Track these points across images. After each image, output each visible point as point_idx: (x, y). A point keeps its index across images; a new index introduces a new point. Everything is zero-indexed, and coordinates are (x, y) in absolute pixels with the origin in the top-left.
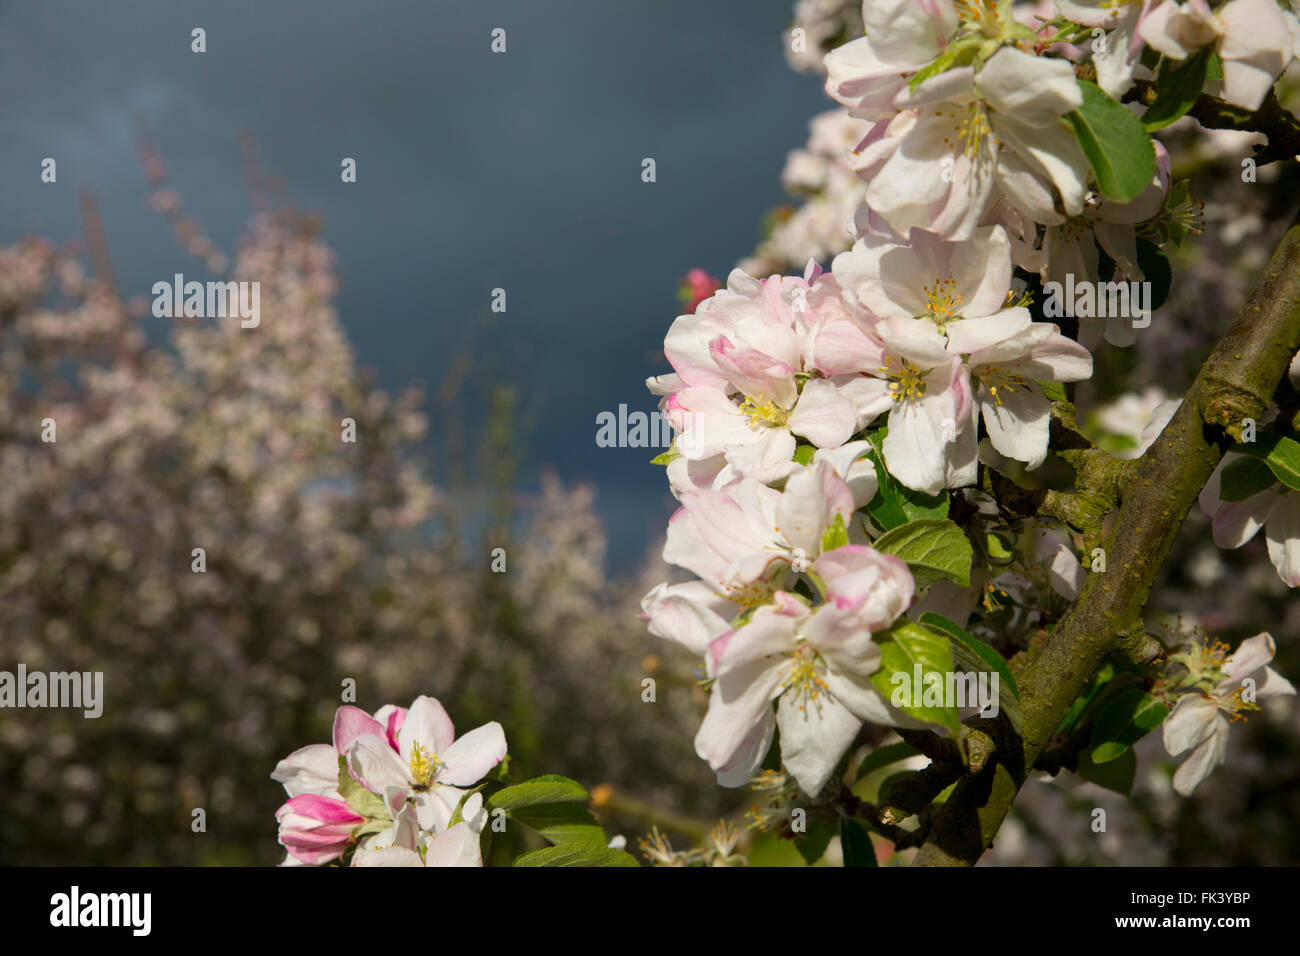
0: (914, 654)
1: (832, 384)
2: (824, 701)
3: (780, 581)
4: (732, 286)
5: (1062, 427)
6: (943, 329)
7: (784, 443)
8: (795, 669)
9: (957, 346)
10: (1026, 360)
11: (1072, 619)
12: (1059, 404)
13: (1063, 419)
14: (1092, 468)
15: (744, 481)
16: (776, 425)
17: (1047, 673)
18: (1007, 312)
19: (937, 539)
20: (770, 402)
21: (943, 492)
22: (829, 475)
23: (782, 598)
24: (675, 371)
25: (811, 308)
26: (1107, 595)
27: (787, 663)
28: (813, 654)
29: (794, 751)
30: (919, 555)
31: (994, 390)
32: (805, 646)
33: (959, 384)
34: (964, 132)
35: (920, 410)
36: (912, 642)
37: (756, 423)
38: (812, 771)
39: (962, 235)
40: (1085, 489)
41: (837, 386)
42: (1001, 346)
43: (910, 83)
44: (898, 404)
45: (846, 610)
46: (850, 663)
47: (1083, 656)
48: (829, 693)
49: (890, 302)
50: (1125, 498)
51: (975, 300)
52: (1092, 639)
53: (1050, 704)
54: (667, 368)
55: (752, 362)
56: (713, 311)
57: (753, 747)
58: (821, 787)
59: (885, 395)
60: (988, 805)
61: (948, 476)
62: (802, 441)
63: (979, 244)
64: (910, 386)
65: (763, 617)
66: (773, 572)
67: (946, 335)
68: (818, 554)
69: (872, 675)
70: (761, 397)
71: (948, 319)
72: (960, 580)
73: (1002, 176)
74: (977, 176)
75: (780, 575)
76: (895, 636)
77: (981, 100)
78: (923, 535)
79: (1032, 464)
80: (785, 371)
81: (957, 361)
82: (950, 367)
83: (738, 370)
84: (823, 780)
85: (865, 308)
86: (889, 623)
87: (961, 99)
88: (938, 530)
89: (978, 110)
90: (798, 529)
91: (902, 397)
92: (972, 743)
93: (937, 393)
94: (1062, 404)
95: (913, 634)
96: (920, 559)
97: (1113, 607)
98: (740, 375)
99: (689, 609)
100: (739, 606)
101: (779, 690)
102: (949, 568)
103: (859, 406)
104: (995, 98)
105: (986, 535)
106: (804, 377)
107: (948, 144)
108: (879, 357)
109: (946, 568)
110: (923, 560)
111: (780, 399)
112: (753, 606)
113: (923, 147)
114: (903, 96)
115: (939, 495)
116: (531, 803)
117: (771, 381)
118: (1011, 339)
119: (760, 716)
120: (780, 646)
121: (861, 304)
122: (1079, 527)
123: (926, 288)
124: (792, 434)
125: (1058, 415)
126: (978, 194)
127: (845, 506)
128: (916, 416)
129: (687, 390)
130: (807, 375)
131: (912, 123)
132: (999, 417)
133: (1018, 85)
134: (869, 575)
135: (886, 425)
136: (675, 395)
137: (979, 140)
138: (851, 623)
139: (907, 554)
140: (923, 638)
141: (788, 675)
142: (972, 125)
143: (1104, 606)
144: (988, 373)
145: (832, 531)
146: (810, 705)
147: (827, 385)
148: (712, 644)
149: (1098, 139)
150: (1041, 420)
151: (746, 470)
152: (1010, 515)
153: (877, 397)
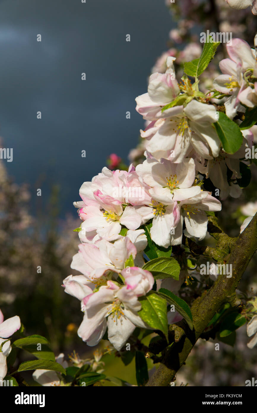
0: (153, 304)
1: (134, 208)
2: (123, 318)
3: (110, 277)
4: (103, 172)
5: (213, 225)
6: (172, 191)
7: (117, 227)
8: (113, 307)
9: (176, 198)
10: (200, 203)
11: (212, 291)
12: (212, 217)
13: (213, 222)
14: (221, 240)
15: (102, 240)
16: (116, 221)
17: (203, 309)
18: (194, 187)
19: (168, 263)
20: (113, 213)
21: (170, 247)
22: (128, 242)
23: (110, 283)
24: (83, 200)
25: (128, 182)
26: (224, 283)
27: (111, 305)
28: (120, 302)
29: (112, 335)
30: (161, 269)
31: (188, 213)
32: (117, 299)
33: (176, 211)
34: (180, 127)
35: (163, 219)
36: (153, 300)
37: (108, 220)
38: (118, 342)
39: (178, 161)
40: (219, 247)
41: (136, 209)
42: (190, 199)
43: (162, 110)
44: (156, 216)
45: (130, 289)
46: (131, 307)
47: (215, 304)
48: (125, 316)
49: (155, 182)
50: (232, 251)
51: (183, 183)
52: (218, 298)
53: (204, 319)
54: (80, 199)
55: (107, 199)
56: (96, 181)
57: (99, 333)
58: (122, 347)
59: (152, 213)
60: (182, 352)
61: (172, 241)
62: (123, 227)
63: (185, 164)
64: (160, 211)
65: (103, 289)
66: (108, 273)
67: (173, 194)
68: (124, 268)
69: (139, 311)
70: (110, 211)
71: (174, 188)
72: (176, 278)
73: (193, 142)
74: (184, 142)
75: (110, 275)
76: (148, 298)
77: (186, 116)
78: (163, 262)
79: (200, 238)
80: (118, 203)
81: (176, 203)
82: (173, 205)
83: (102, 202)
84: (122, 345)
85: (145, 184)
86: (145, 294)
87: (179, 115)
88: (168, 261)
89: (185, 120)
90: (117, 260)
91: (157, 214)
92: (176, 332)
93: (169, 213)
94: (213, 217)
95: (154, 298)
96: (161, 270)
97: (226, 288)
98: (103, 203)
99: (78, 285)
100: (96, 285)
101: (107, 315)
102: (172, 273)
103: (143, 216)
104: (190, 116)
105: (187, 259)
106: (125, 205)
107: (174, 131)
108: (150, 200)
109: (171, 274)
110: (162, 271)
111: (117, 212)
112: (100, 285)
113: (166, 131)
114: (159, 114)
115: (168, 248)
116: (28, 344)
117: (114, 206)
118: (193, 197)
119: (101, 323)
120: (108, 299)
121: (144, 182)
122: (216, 260)
123: (167, 178)
124: (120, 224)
125: (211, 221)
126: (184, 148)
127: (133, 252)
128: (162, 221)
129: (87, 207)
130: (126, 204)
131: (163, 122)
132: (190, 222)
133: (197, 113)
134: (138, 278)
135: (152, 223)
136: (82, 208)
137: (184, 130)
138: (131, 294)
139: (157, 268)
140: (157, 299)
141: (111, 309)
142: (183, 125)
143: (223, 287)
144: (186, 208)
145: (129, 260)
146: (119, 320)
147: (133, 208)
148: (84, 298)
149: (224, 132)
150: (204, 223)
151: (103, 237)
152: (194, 254)
153: (149, 213)
